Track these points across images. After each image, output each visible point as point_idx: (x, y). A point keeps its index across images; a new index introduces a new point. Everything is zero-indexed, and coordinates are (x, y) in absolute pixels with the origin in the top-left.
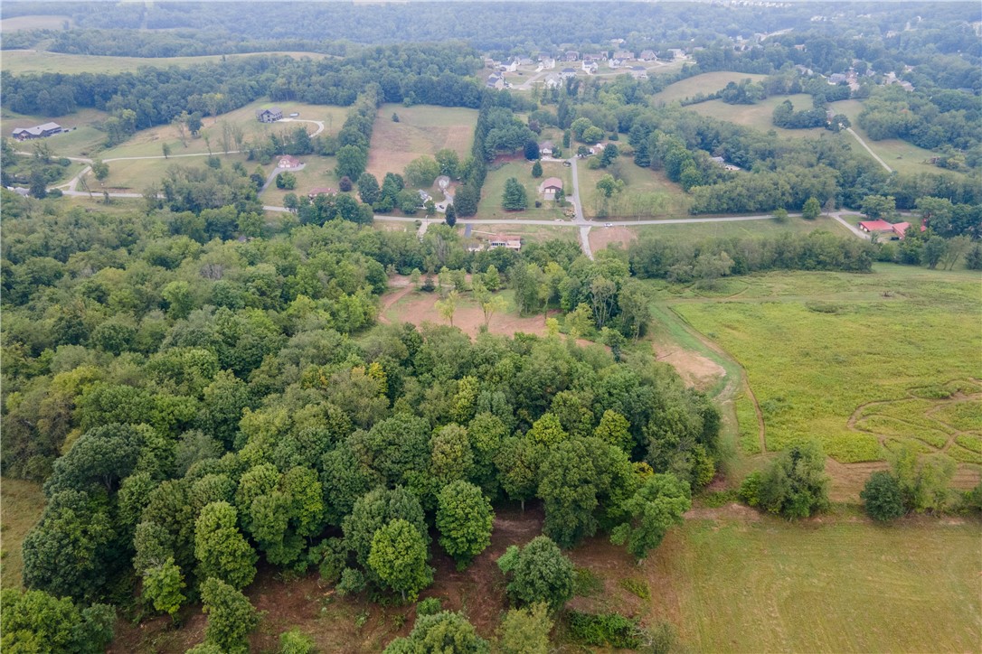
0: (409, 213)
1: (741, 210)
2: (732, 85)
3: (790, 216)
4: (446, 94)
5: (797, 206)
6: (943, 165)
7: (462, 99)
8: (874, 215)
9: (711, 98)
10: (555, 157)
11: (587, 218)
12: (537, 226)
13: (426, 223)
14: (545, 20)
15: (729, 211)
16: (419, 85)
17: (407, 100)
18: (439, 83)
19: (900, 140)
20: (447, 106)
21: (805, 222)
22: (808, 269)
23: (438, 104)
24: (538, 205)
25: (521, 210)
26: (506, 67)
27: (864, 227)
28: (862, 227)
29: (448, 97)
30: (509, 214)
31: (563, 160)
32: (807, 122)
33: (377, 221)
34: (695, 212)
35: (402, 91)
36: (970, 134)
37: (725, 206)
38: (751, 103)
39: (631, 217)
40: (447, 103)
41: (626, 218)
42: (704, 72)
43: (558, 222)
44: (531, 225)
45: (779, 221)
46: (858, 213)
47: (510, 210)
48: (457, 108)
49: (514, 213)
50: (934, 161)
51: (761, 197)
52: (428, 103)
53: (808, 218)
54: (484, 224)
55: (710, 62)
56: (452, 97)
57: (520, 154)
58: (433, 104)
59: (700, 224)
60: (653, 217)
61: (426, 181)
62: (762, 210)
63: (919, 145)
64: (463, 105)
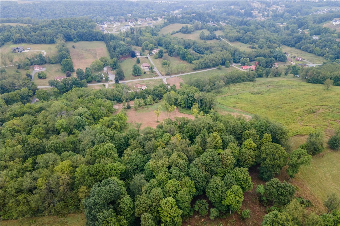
0: (99, 82)
1: (209, 67)
2: (183, 28)
3: (222, 67)
4: (90, 37)
5: (223, 64)
6: (253, 48)
7: (96, 38)
8: (244, 64)
9: (177, 32)
10: (142, 56)
11: (163, 75)
12: (148, 80)
13: (107, 85)
14: (101, 8)
15: (205, 68)
16: (79, 34)
17: (75, 40)
18: (86, 33)
19: (237, 42)
20: (91, 41)
21: (226, 68)
22: (239, 82)
23: (87, 41)
24: (145, 73)
25: (140, 75)
26: (103, 25)
27: (243, 68)
28: (242, 68)
29: (91, 38)
30: (136, 77)
31: (145, 57)
32: (211, 38)
33: (90, 86)
34: (195, 70)
35: (72, 36)
36: (255, 39)
37: (204, 66)
38: (191, 33)
39: (177, 73)
40: (91, 40)
41: (175, 74)
42: (170, 24)
43: (154, 78)
44: (146, 80)
45: (220, 69)
46: (239, 64)
47: (136, 76)
48: (95, 42)
49: (138, 77)
50: (250, 47)
51: (214, 62)
52: (83, 40)
53: (227, 67)
54: (129, 82)
55: (172, 21)
56: (92, 37)
57: (129, 56)
58: (85, 41)
59: (198, 73)
60: (183, 73)
61: (100, 69)
62: (214, 66)
63: (243, 43)
64: (97, 40)
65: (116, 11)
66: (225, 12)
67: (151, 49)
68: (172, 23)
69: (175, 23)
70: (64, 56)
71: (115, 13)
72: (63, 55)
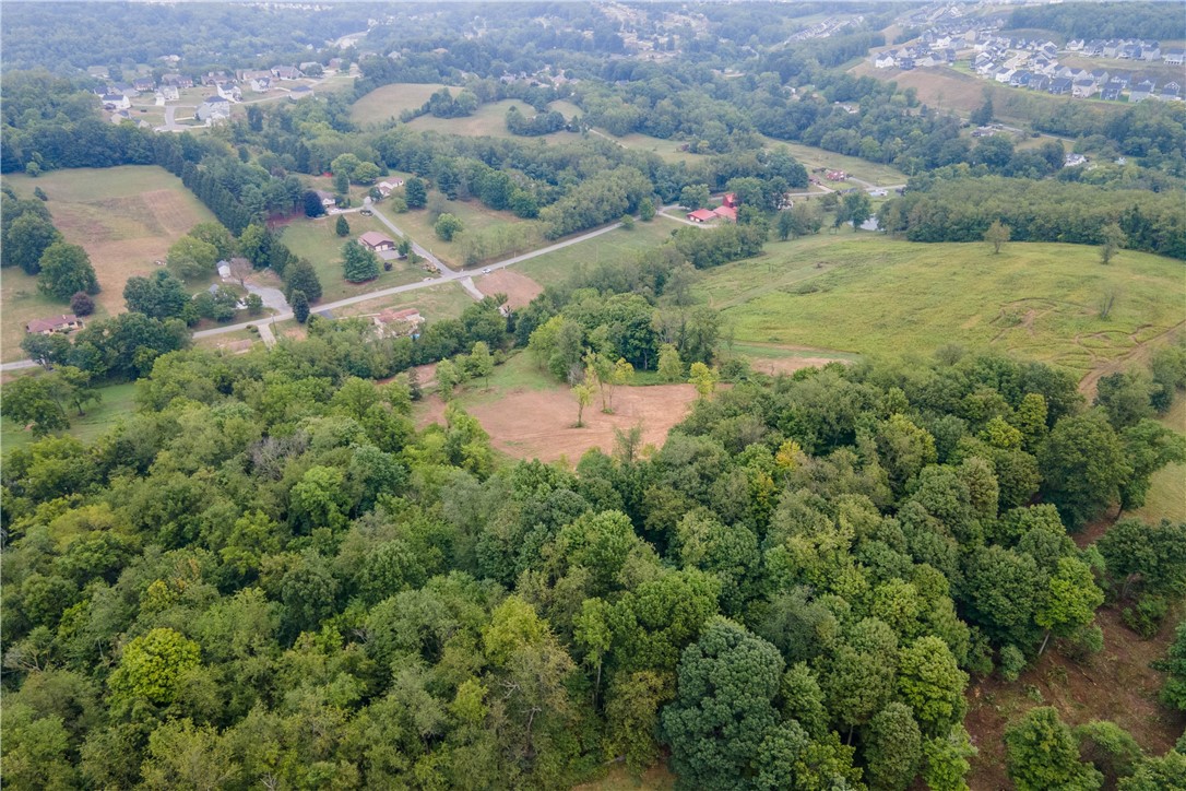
0: (226, 319)
1: (592, 225)
2: (435, 97)
3: (634, 220)
4: (99, 149)
5: (632, 210)
6: (695, 151)
7: (124, 153)
8: (694, 204)
9: (418, 114)
10: (344, 208)
11: (456, 269)
12: (412, 292)
13: (263, 326)
15: (583, 229)
16: (44, 141)
17: (32, 165)
18: (77, 134)
19: (637, 134)
20: (102, 166)
21: (646, 224)
22: (718, 264)
23: (87, 166)
24: (388, 267)
25: (374, 278)
27: (695, 218)
28: (692, 219)
29: (102, 154)
30: (358, 288)
31: (359, 209)
32: (549, 127)
33: (200, 340)
34: (553, 238)
35: (18, 153)
36: (688, 121)
37: (579, 224)
38: (468, 115)
39: (500, 256)
40: (101, 162)
41: (495, 260)
42: (378, 86)
43: (427, 283)
44: (404, 292)
45: (627, 227)
46: (676, 206)
47: (360, 282)
48: (121, 168)
49: (367, 284)
50: (685, 149)
51: (605, 206)
52: (65, 166)
53: (646, 220)
54: (344, 307)
55: (379, 75)
56: (108, 152)
57: (295, 211)
58: (77, 167)
59: (567, 248)
60: (520, 252)
61: (206, 273)
62: (607, 222)
63: (657, 136)
64: (129, 161)
65: (107, 42)
66: (532, 37)
67: (369, 179)
68: (384, 84)
69: (391, 83)
70: (35, 232)
71: (109, 52)
72: (33, 229)
